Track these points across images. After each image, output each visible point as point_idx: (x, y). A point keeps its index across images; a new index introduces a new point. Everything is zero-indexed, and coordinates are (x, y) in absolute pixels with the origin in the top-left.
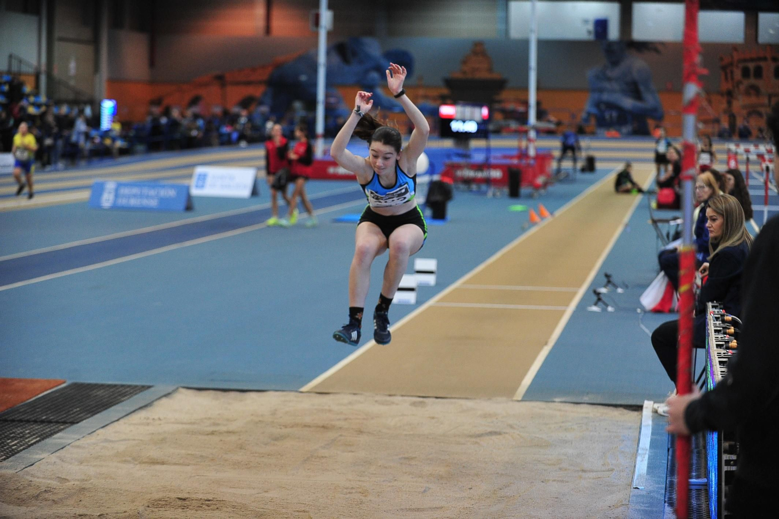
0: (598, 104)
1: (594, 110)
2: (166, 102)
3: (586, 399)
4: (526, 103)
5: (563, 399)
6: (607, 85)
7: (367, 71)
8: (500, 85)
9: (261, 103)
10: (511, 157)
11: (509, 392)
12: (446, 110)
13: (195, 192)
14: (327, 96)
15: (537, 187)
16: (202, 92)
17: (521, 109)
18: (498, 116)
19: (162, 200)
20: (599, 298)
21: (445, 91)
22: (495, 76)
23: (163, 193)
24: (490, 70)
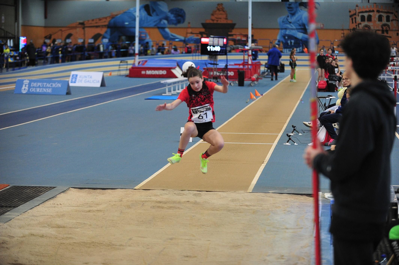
0: (284, 37)
1: (282, 40)
2: (53, 37)
3: (286, 191)
4: (247, 36)
5: (274, 191)
6: (289, 26)
7: (161, 20)
8: (232, 26)
9: (104, 37)
10: (239, 65)
11: (245, 188)
12: (204, 40)
13: (71, 85)
14: (140, 33)
15: (253, 81)
16: (72, 32)
17: (244, 39)
18: (231, 43)
19: (54, 89)
20: (290, 139)
21: (203, 30)
22: (229, 22)
23: (54, 85)
24: (226, 19)
